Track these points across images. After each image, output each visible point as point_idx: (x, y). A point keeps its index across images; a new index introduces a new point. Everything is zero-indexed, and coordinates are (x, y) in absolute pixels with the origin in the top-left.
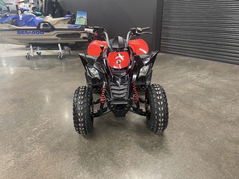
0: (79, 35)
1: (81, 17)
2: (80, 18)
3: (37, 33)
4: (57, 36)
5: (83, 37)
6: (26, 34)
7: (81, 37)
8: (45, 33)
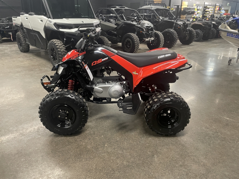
3: (238, 38)
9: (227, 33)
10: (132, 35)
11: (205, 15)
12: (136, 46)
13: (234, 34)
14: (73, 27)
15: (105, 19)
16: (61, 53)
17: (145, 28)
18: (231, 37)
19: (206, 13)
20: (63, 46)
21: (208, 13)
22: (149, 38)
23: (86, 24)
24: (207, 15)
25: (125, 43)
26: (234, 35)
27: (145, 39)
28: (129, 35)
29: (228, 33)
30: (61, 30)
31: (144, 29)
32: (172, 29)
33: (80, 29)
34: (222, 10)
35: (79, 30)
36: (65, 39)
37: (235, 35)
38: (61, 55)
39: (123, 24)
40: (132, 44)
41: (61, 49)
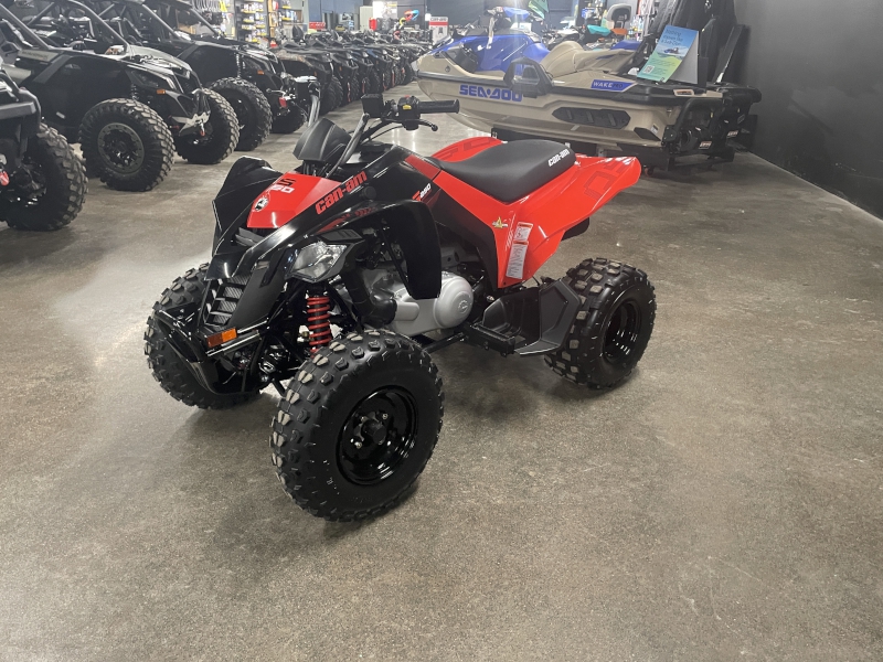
0: (623, 118)
1: (672, 51)
2: (664, 56)
3: (504, 98)
4: (555, 114)
5: (637, 130)
6: (479, 95)
7: (631, 127)
8: (525, 101)
9: (459, 85)
10: (132, 108)
11: (243, 27)
12: (164, 152)
13: (485, 89)
17: (170, 76)
18: (477, 97)
19: (246, 20)
21: (251, 20)
22: (196, 117)
24: (250, 27)
25: (102, 143)
26: (489, 92)
27: (181, 120)
28: (119, 108)
29: (462, 87)
31: (168, 80)
32: (235, 76)
34: (289, 10)
37: (492, 90)
39: (67, 63)
40: (140, 145)
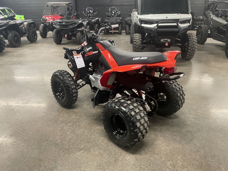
14: (154, 23)
15: (221, 14)
16: (136, 46)
20: (140, 40)
23: (169, 20)
30: (143, 25)
33: (160, 25)
35: (157, 26)
36: (147, 34)
38: (136, 48)
41: (137, 42)
